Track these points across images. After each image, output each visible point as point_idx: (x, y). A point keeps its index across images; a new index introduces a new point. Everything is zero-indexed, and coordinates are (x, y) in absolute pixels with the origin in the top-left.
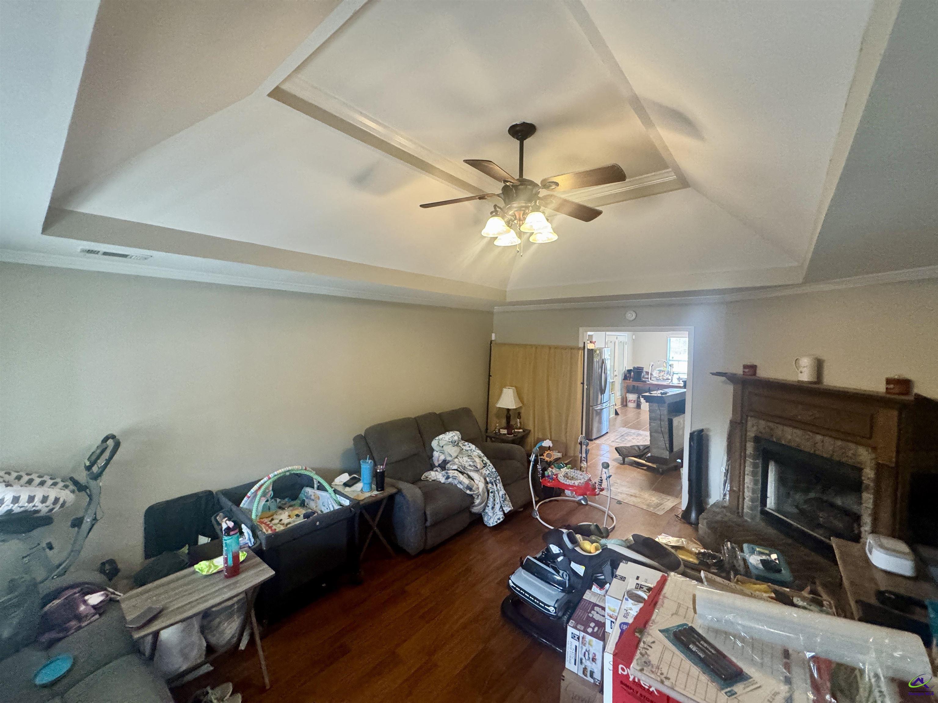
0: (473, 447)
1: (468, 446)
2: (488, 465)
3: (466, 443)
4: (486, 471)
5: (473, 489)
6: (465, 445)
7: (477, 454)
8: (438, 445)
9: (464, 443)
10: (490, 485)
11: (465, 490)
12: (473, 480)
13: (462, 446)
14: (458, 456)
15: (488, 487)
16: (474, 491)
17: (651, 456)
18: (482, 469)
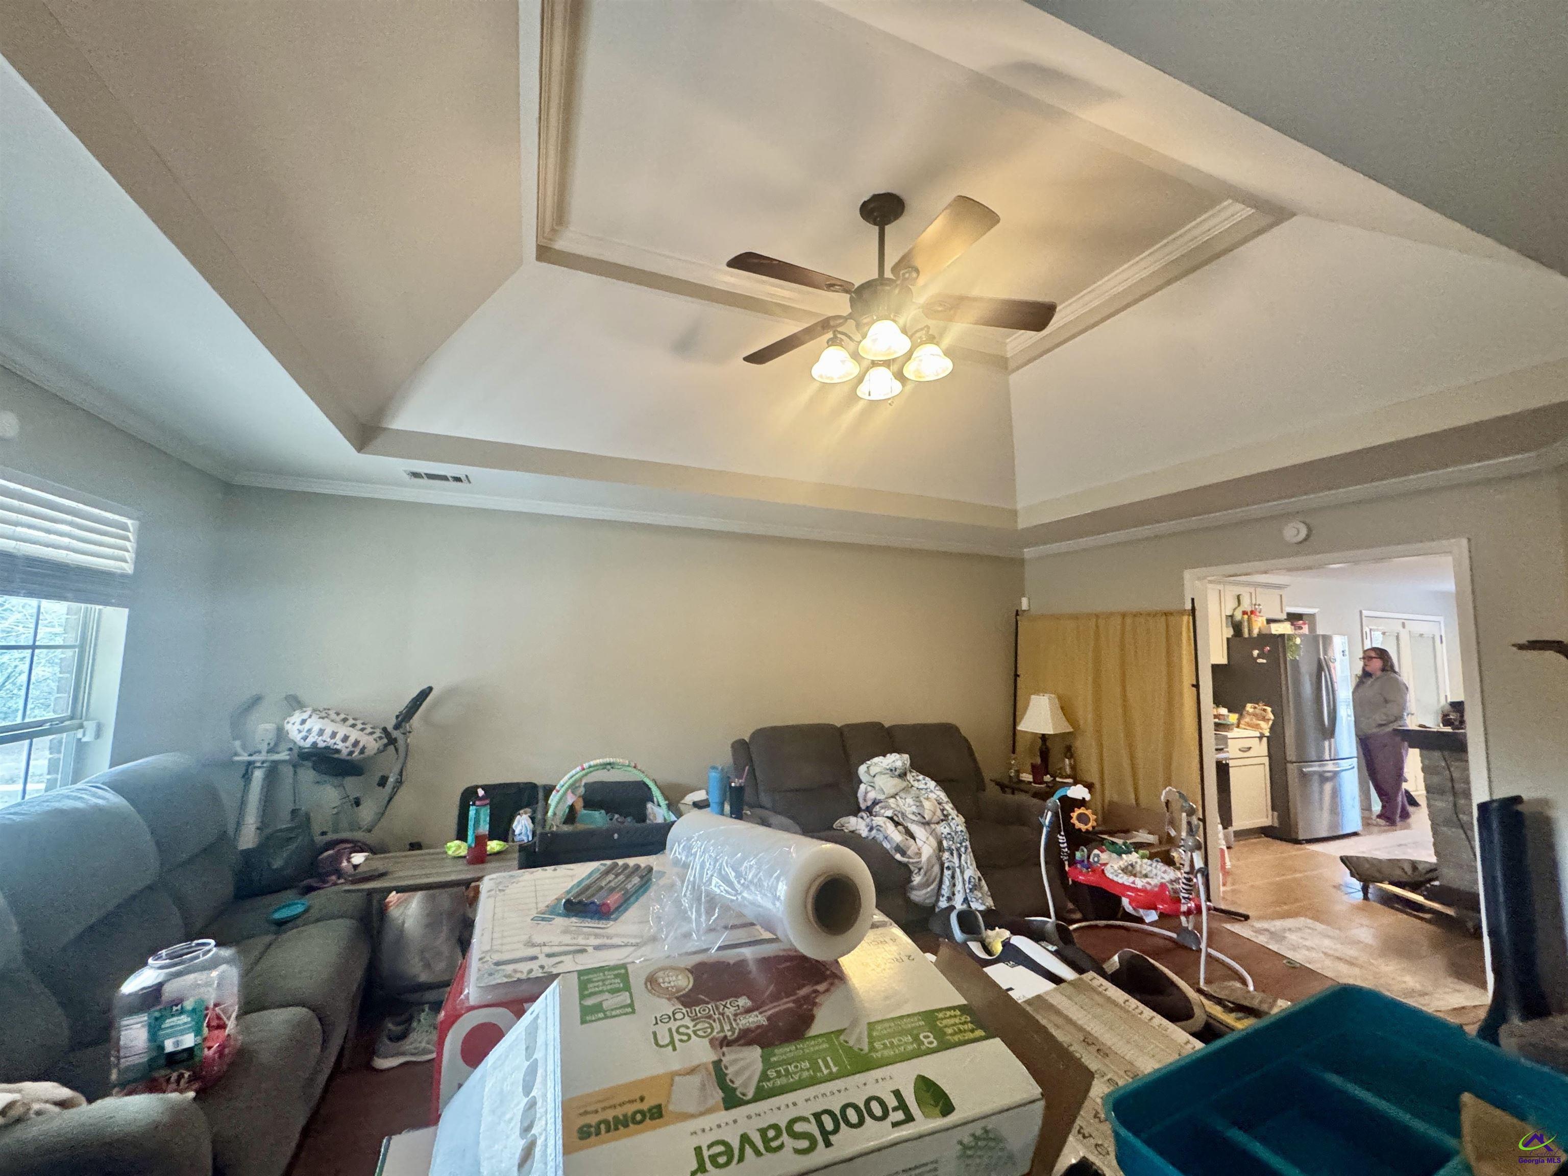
0: (932, 784)
1: (923, 782)
2: (950, 817)
3: (921, 777)
4: (945, 828)
5: (909, 853)
6: (918, 781)
7: (935, 796)
8: (868, 772)
9: (918, 776)
10: (946, 855)
11: (892, 852)
12: (914, 838)
13: (911, 781)
14: (897, 794)
15: (943, 858)
16: (910, 857)
17: (1440, 886)
18: (938, 823)
